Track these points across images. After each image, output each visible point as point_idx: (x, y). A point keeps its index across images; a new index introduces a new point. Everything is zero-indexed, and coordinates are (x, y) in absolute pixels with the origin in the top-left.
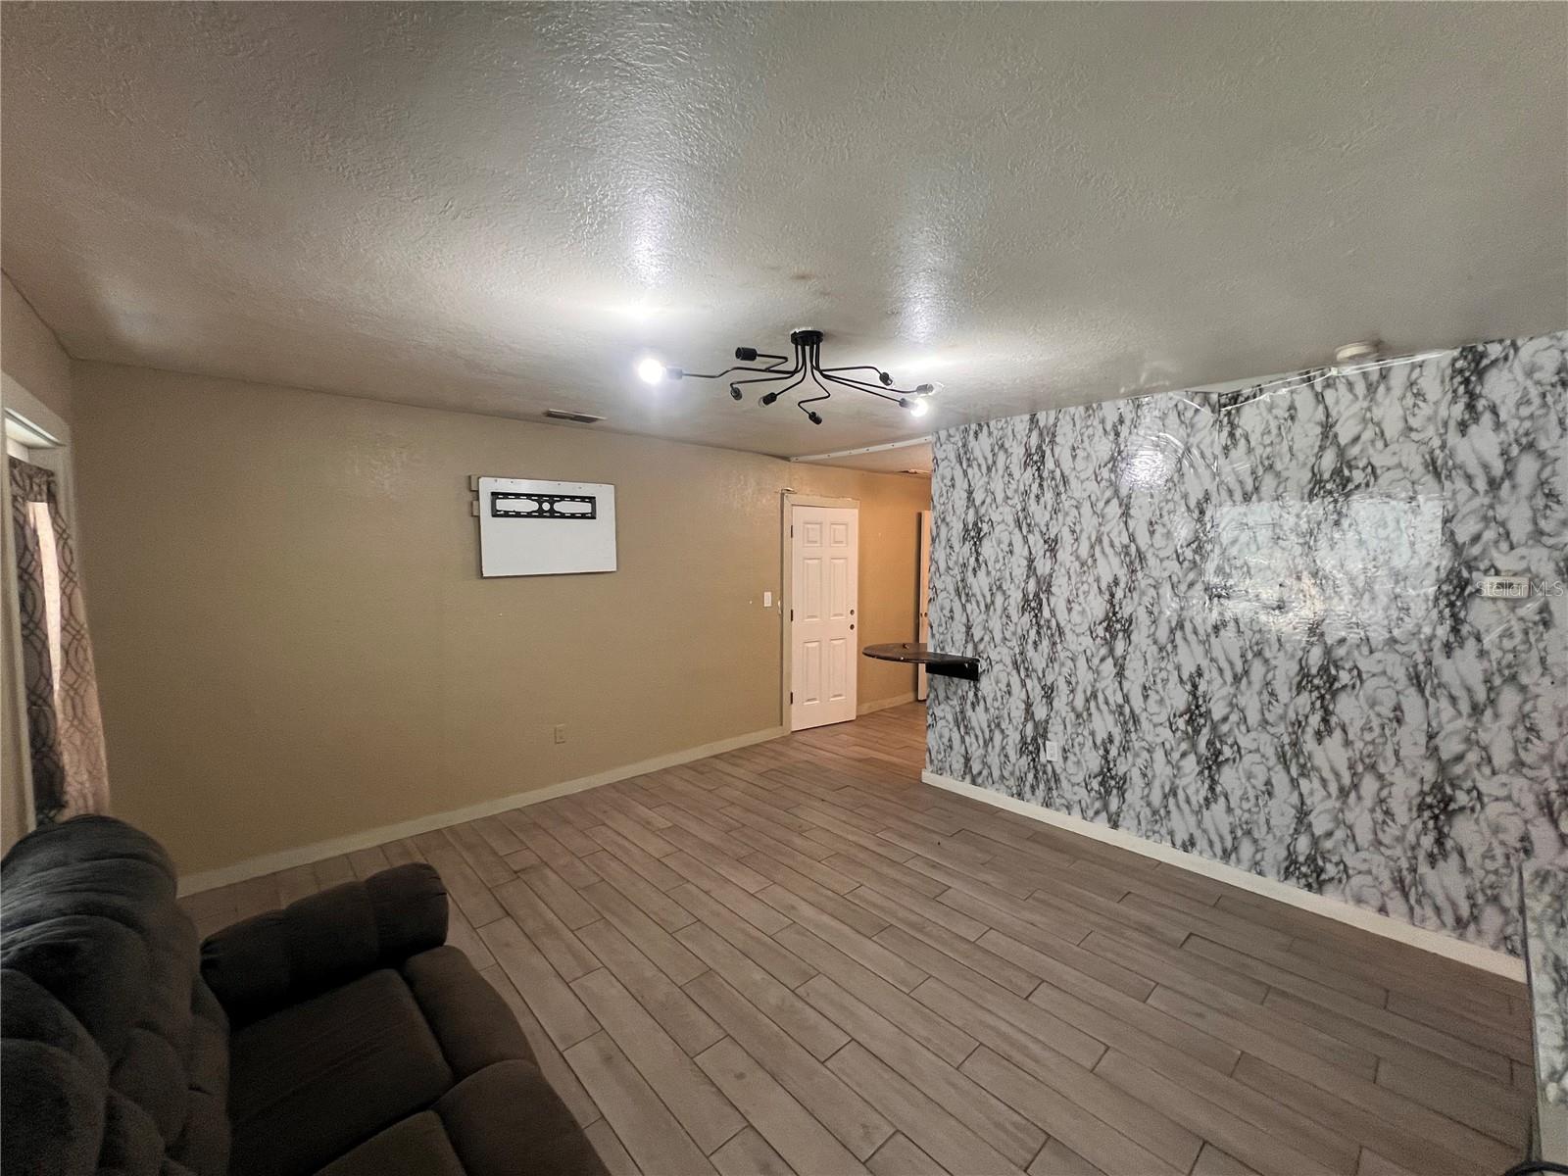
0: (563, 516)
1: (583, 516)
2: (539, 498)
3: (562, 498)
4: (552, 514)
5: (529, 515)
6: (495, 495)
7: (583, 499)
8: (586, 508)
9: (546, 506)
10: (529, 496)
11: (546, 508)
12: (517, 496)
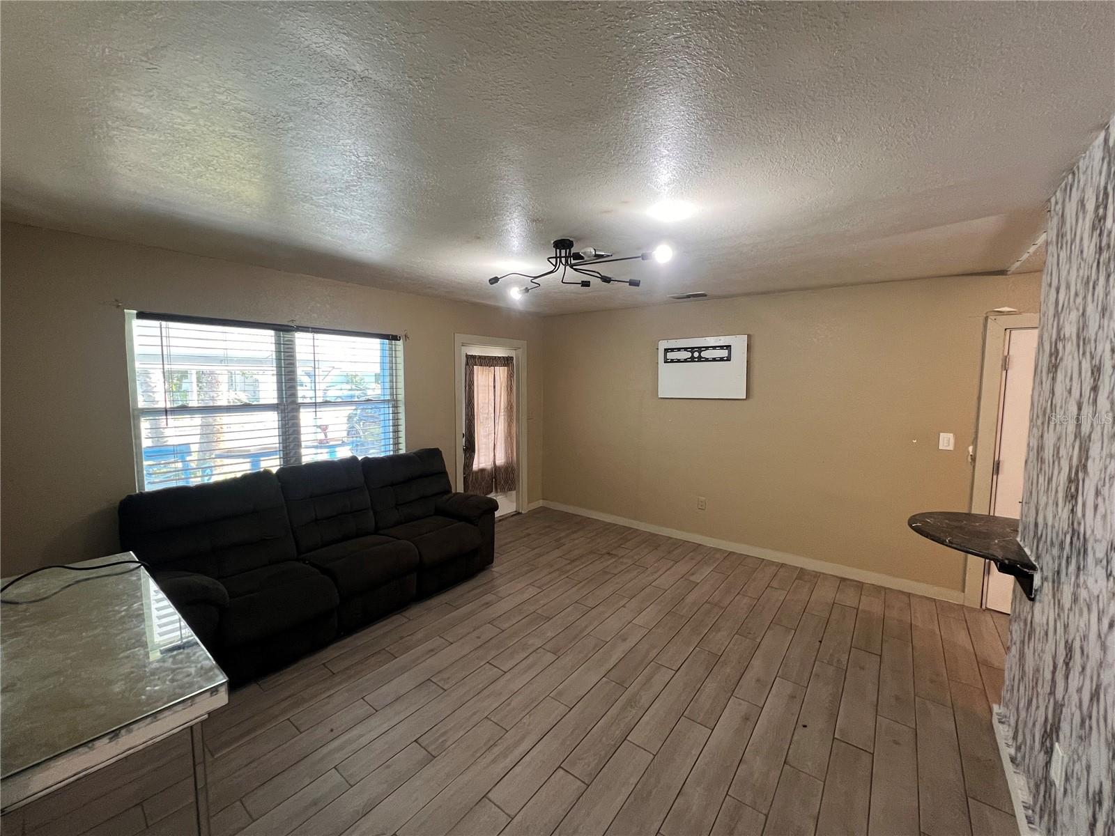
0: (707, 360)
1: (722, 359)
2: (692, 350)
3: (707, 348)
4: (700, 359)
5: (685, 361)
6: (666, 350)
7: (722, 347)
8: (724, 353)
9: (696, 355)
10: (686, 349)
11: (696, 356)
12: (679, 349)
